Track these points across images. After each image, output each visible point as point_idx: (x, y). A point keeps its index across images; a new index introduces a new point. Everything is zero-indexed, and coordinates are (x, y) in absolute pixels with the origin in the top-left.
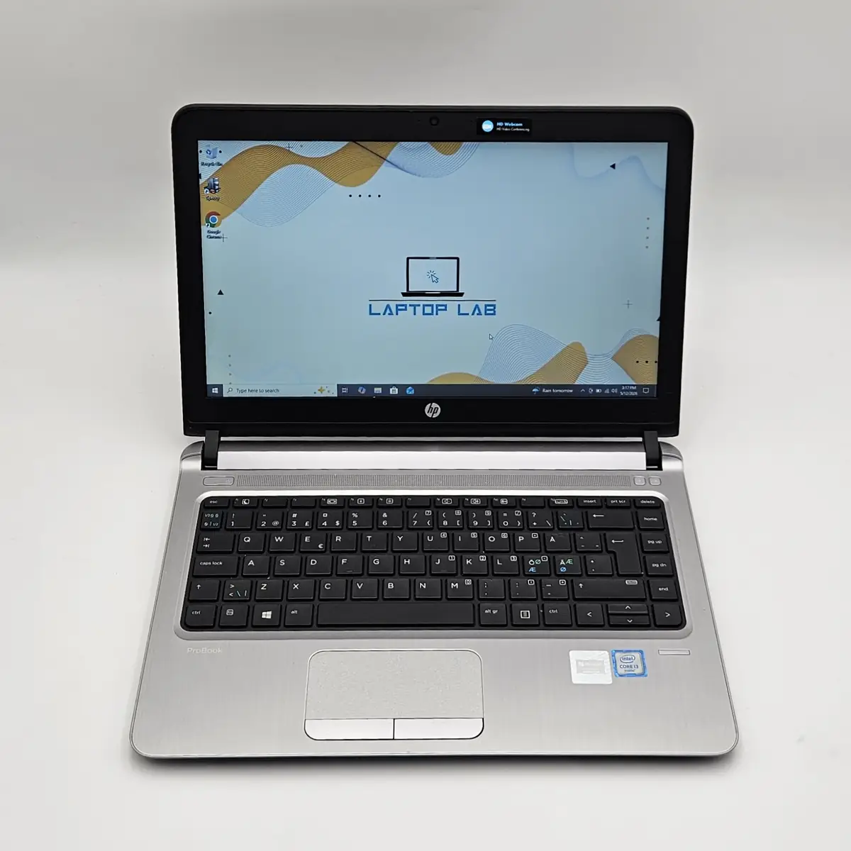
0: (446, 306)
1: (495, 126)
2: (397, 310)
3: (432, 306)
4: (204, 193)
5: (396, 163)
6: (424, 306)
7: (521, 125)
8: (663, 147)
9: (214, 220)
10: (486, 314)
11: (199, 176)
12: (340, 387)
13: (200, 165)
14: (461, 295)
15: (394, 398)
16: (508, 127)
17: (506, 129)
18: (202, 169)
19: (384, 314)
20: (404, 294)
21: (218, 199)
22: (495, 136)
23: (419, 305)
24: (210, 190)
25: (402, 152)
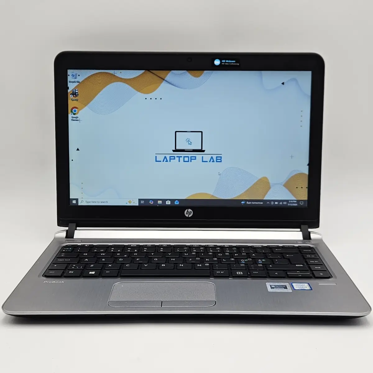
0: (195, 157)
1: (221, 62)
2: (170, 159)
3: (188, 157)
4: (71, 97)
5: (170, 81)
6: (184, 157)
7: (234, 61)
8: (309, 73)
9: (75, 111)
10: (217, 162)
11: (68, 88)
12: (140, 200)
13: (68, 82)
14: (204, 151)
15: (168, 207)
17: (227, 64)
18: (69, 85)
19: (163, 161)
20: (174, 151)
21: (77, 100)
22: (221, 68)
23: (181, 157)
24: (73, 95)
25: (173, 76)
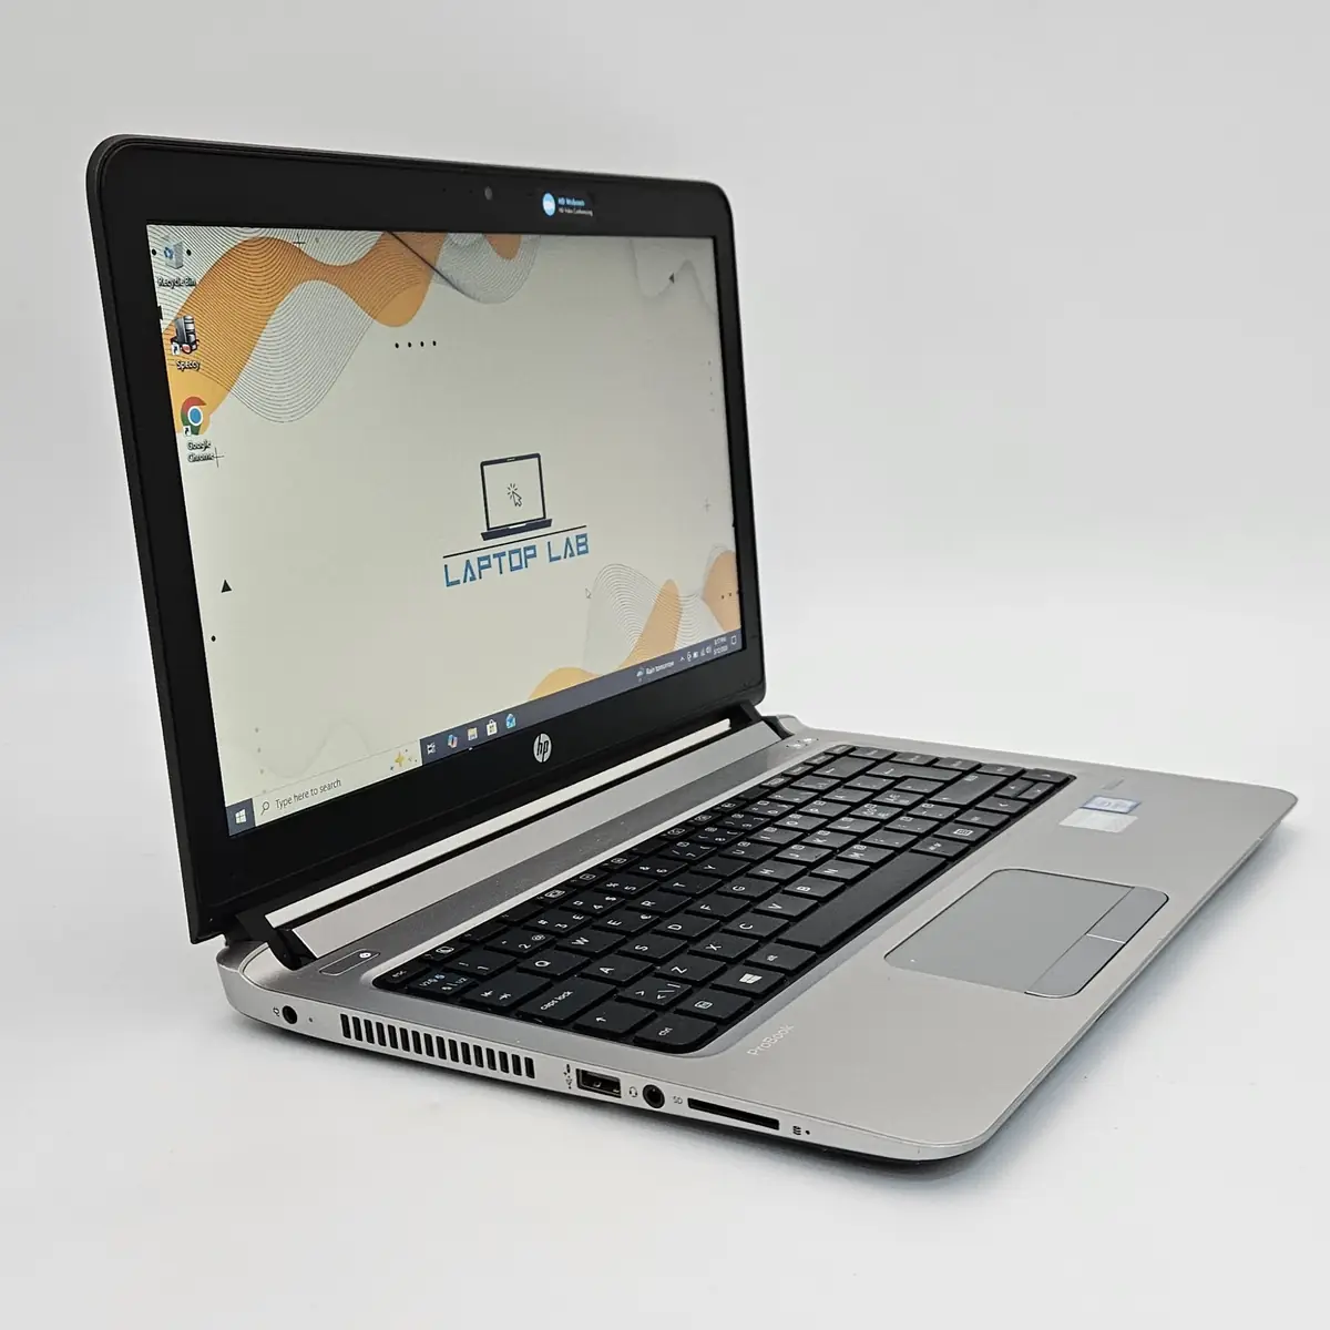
0: (533, 547)
1: (558, 206)
2: (481, 568)
3: (518, 551)
4: (172, 353)
5: (449, 275)
6: (511, 552)
7: (581, 203)
8: (711, 246)
9: (196, 416)
10: (579, 554)
12: (424, 742)
13: (156, 285)
14: (548, 523)
16: (571, 207)
17: (569, 211)
18: (163, 297)
19: (465, 581)
20: (486, 536)
23: (504, 554)
24: (181, 344)
